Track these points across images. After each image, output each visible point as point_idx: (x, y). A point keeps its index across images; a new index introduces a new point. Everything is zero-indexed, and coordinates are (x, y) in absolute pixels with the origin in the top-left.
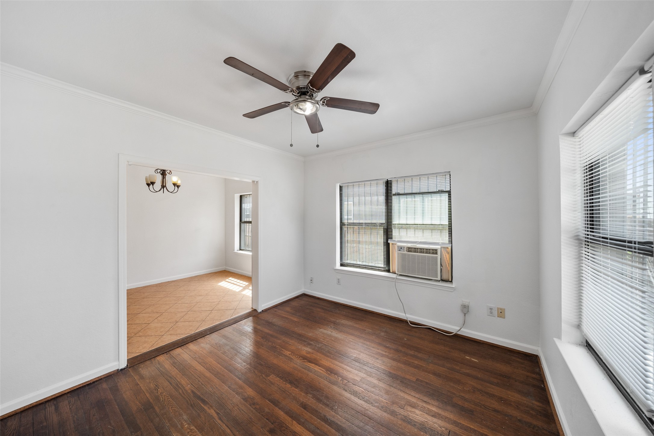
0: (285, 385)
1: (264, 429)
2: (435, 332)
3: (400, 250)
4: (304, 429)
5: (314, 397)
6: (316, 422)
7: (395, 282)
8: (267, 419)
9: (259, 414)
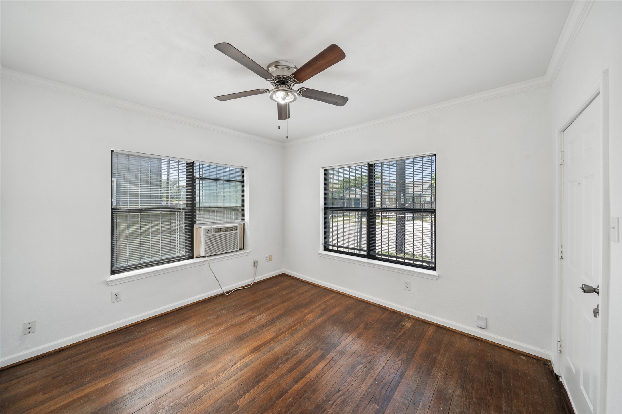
0: (260, 387)
1: (311, 399)
2: (242, 290)
3: (207, 233)
4: (314, 369)
5: (283, 363)
6: (309, 362)
7: (209, 264)
8: (301, 398)
9: (294, 407)
